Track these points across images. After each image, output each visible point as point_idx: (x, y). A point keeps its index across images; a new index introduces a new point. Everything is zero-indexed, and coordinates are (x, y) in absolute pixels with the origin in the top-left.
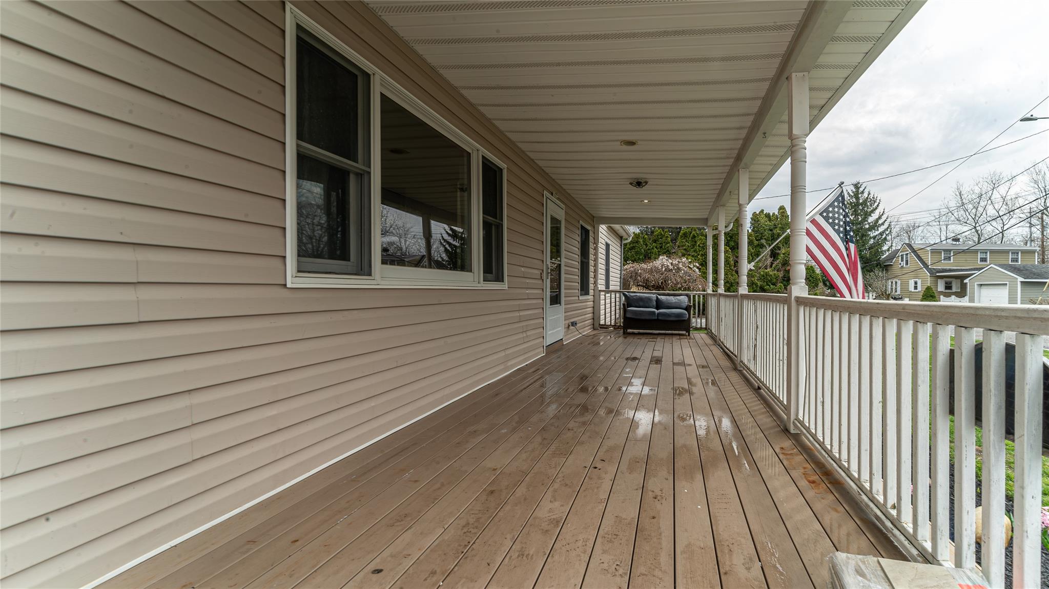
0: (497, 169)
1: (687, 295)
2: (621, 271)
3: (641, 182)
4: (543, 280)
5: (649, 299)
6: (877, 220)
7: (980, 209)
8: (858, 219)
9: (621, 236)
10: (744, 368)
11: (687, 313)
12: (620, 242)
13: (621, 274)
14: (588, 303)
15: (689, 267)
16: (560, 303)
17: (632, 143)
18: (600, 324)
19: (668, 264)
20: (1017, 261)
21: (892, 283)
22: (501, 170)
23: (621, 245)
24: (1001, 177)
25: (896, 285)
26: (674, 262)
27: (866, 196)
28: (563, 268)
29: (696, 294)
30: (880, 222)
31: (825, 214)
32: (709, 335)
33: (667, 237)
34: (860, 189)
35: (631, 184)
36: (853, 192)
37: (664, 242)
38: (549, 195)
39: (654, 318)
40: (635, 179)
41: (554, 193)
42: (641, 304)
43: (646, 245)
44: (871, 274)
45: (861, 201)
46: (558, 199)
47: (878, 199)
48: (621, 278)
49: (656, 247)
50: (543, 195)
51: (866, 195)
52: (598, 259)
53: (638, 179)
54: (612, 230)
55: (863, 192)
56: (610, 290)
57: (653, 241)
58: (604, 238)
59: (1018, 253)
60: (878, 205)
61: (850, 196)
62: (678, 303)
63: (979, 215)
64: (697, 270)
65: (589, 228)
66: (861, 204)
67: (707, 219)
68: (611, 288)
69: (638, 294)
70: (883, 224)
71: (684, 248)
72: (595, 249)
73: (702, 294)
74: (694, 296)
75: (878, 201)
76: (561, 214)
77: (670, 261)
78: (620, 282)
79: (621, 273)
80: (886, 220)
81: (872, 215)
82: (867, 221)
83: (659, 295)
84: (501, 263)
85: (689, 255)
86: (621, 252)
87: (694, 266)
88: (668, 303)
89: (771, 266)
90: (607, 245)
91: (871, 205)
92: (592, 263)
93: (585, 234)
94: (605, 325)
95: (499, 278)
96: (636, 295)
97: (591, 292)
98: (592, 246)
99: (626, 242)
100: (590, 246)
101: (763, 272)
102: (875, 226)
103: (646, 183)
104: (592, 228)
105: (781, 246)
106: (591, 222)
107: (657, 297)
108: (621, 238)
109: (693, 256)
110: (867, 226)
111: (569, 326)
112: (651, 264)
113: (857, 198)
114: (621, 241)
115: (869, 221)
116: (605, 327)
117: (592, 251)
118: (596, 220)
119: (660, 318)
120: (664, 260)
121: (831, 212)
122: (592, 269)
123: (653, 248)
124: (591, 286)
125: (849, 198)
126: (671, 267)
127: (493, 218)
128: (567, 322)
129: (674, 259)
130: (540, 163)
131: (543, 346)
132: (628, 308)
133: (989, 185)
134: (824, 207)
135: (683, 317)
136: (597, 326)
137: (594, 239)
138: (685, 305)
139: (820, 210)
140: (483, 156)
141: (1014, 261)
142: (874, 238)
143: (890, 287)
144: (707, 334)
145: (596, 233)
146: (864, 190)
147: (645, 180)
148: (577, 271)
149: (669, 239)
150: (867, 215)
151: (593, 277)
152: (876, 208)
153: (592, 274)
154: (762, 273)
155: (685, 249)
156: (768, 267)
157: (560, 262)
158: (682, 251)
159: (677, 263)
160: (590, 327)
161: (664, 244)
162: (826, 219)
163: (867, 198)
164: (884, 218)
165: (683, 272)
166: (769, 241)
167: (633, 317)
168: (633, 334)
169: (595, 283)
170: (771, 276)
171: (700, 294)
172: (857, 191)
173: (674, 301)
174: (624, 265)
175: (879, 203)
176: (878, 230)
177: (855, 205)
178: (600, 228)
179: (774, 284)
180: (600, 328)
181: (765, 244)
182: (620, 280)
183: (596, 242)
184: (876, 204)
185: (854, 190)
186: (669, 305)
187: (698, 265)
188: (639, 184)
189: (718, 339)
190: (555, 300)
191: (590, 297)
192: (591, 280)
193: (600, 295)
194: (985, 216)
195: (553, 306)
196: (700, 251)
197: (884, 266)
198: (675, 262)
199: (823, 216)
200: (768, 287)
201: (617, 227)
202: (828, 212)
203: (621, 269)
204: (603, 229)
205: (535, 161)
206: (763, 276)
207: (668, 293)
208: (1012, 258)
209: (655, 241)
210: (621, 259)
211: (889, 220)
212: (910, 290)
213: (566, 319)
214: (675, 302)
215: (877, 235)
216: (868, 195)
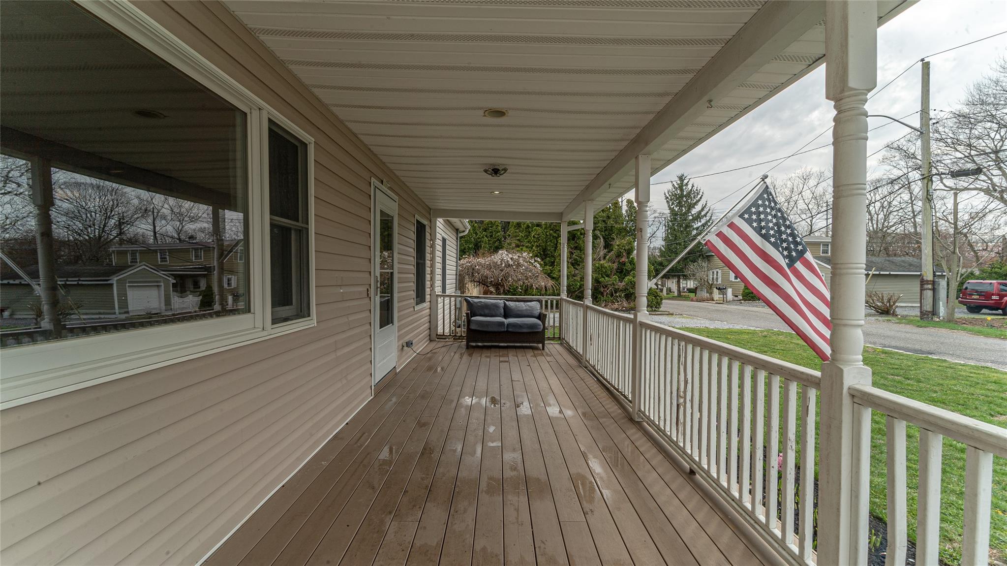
0: (297, 143)
1: (540, 301)
2: (457, 266)
3: (499, 170)
4: (370, 298)
5: (496, 306)
6: (700, 212)
7: (792, 204)
8: (683, 210)
9: (457, 228)
10: (642, 419)
11: (541, 323)
12: (455, 234)
13: (456, 271)
14: (424, 312)
15: (530, 262)
16: (392, 322)
17: (500, 113)
18: (437, 335)
19: (509, 259)
20: (827, 253)
21: (713, 273)
22: (305, 145)
23: (457, 239)
24: (811, 173)
25: (717, 275)
26: (514, 257)
27: (690, 189)
28: (396, 276)
29: (549, 299)
30: (703, 213)
31: (746, 216)
32: (565, 347)
33: (498, 226)
34: (685, 181)
35: (486, 171)
36: (678, 184)
37: (495, 231)
38: (378, 184)
39: (503, 330)
40: (491, 164)
41: (384, 180)
42: (487, 312)
43: (476, 234)
44: (695, 264)
45: (685, 193)
46: (390, 189)
47: (701, 191)
48: (456, 275)
49: (486, 236)
50: (370, 183)
51: (690, 187)
52: (435, 259)
53: (494, 165)
54: (449, 224)
55: (687, 185)
56: (447, 294)
57: (483, 229)
58: (441, 232)
59: (828, 245)
60: (701, 198)
61: (674, 188)
62: (529, 310)
63: (791, 209)
64: (538, 265)
65: (425, 222)
66: (685, 196)
67: (562, 213)
68: (448, 292)
69: (483, 300)
70: (705, 215)
71: (518, 238)
72: (431, 247)
73: (555, 299)
74: (547, 302)
75: (701, 193)
76: (392, 208)
77: (510, 256)
78: (456, 279)
79: (457, 269)
80: (708, 212)
81: (696, 207)
82: (691, 212)
83: (507, 300)
84: (305, 288)
85: (523, 246)
86: (457, 246)
87: (535, 261)
88: (519, 310)
89: (604, 258)
90: (444, 240)
91: (694, 198)
92: (428, 263)
93: (421, 230)
94: (443, 335)
95: (303, 312)
96: (481, 302)
97: (428, 297)
98: (428, 243)
99: (462, 234)
100: (427, 244)
101: (599, 264)
102: (698, 217)
103: (505, 170)
104: (429, 222)
105: (615, 238)
106: (428, 215)
107: (505, 303)
108: (457, 231)
109: (527, 247)
110: (691, 218)
111: (403, 346)
112: (489, 258)
113: (682, 190)
114: (457, 234)
115: (693, 213)
116: (442, 337)
117: (428, 250)
118: (432, 213)
119: (510, 330)
120: (504, 255)
121: (755, 213)
122: (428, 270)
123: (483, 237)
124: (428, 291)
125: (674, 190)
126: (511, 262)
127: (294, 220)
128: (401, 343)
129: (514, 253)
130: (366, 140)
131: (371, 386)
132: (471, 317)
133: (800, 180)
134: (743, 207)
135: (538, 329)
136: (434, 336)
137: (431, 234)
138: (537, 313)
139: (739, 211)
140: (270, 120)
141: (824, 252)
142: (697, 229)
143: (711, 276)
144: (561, 344)
145: (433, 228)
146: (688, 182)
147: (503, 167)
148: (413, 277)
149: (500, 228)
150: (691, 206)
151: (430, 280)
152: (699, 200)
153: (428, 277)
154: (597, 265)
155: (519, 240)
156: (602, 259)
157: (393, 269)
158: (516, 241)
159: (517, 258)
160: (426, 340)
161: (494, 233)
162: (749, 222)
163: (691, 190)
164: (706, 210)
165: (524, 267)
166: (602, 232)
167: (478, 329)
168: (478, 347)
169: (432, 286)
170: (606, 268)
171: (553, 299)
172: (682, 184)
173: (525, 308)
174: (460, 260)
175: (702, 196)
176: (700, 221)
177: (680, 197)
178: (438, 222)
179: (608, 276)
180: (438, 339)
181: (599, 235)
182: (456, 277)
183: (433, 239)
184: (699, 196)
185: (679, 182)
186: (520, 313)
187: (540, 260)
188: (496, 172)
189: (584, 359)
190: (386, 319)
191: (426, 305)
192: (428, 284)
193: (437, 301)
194: (796, 209)
195: (384, 328)
196: (535, 242)
197: (706, 256)
198: (516, 257)
199: (744, 219)
200: (603, 279)
201: (455, 221)
202: (751, 214)
203: (457, 265)
204: (440, 222)
205: (359, 136)
206: (599, 268)
207: (517, 298)
208: (823, 250)
209: (485, 230)
210: (457, 254)
211: (711, 211)
212: (731, 280)
213: (400, 338)
214: (526, 310)
215: (699, 227)
216: (692, 187)
